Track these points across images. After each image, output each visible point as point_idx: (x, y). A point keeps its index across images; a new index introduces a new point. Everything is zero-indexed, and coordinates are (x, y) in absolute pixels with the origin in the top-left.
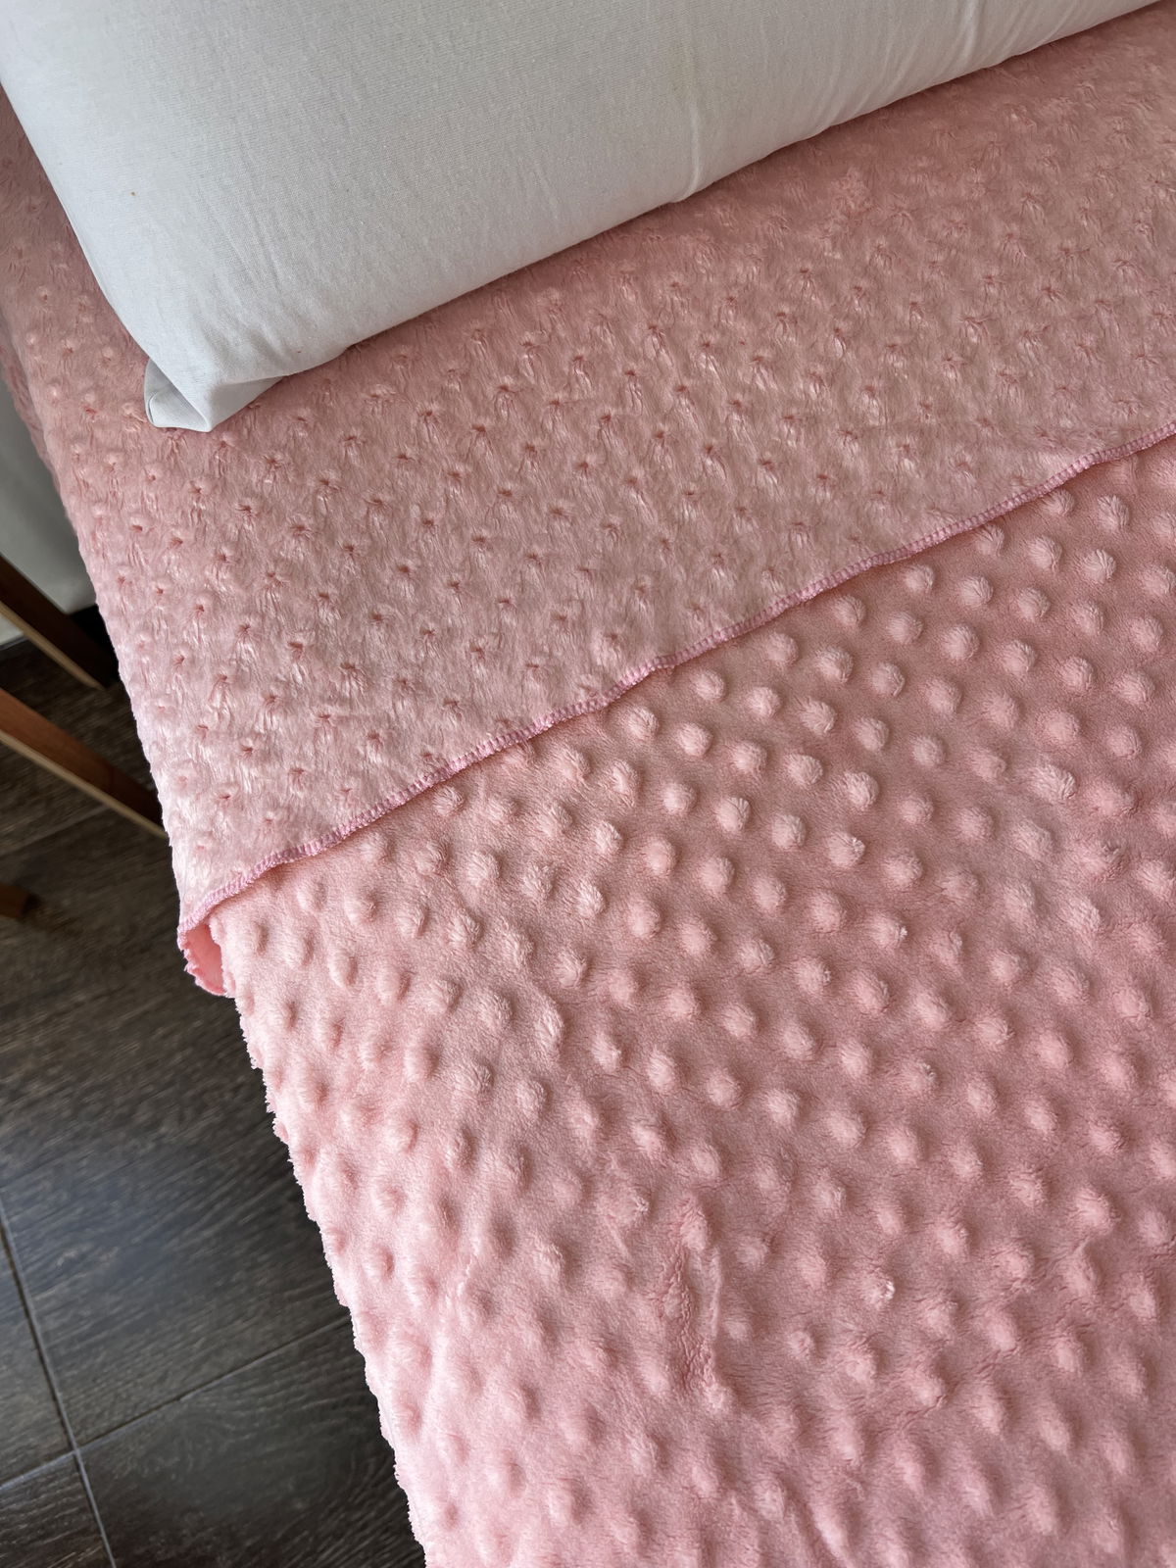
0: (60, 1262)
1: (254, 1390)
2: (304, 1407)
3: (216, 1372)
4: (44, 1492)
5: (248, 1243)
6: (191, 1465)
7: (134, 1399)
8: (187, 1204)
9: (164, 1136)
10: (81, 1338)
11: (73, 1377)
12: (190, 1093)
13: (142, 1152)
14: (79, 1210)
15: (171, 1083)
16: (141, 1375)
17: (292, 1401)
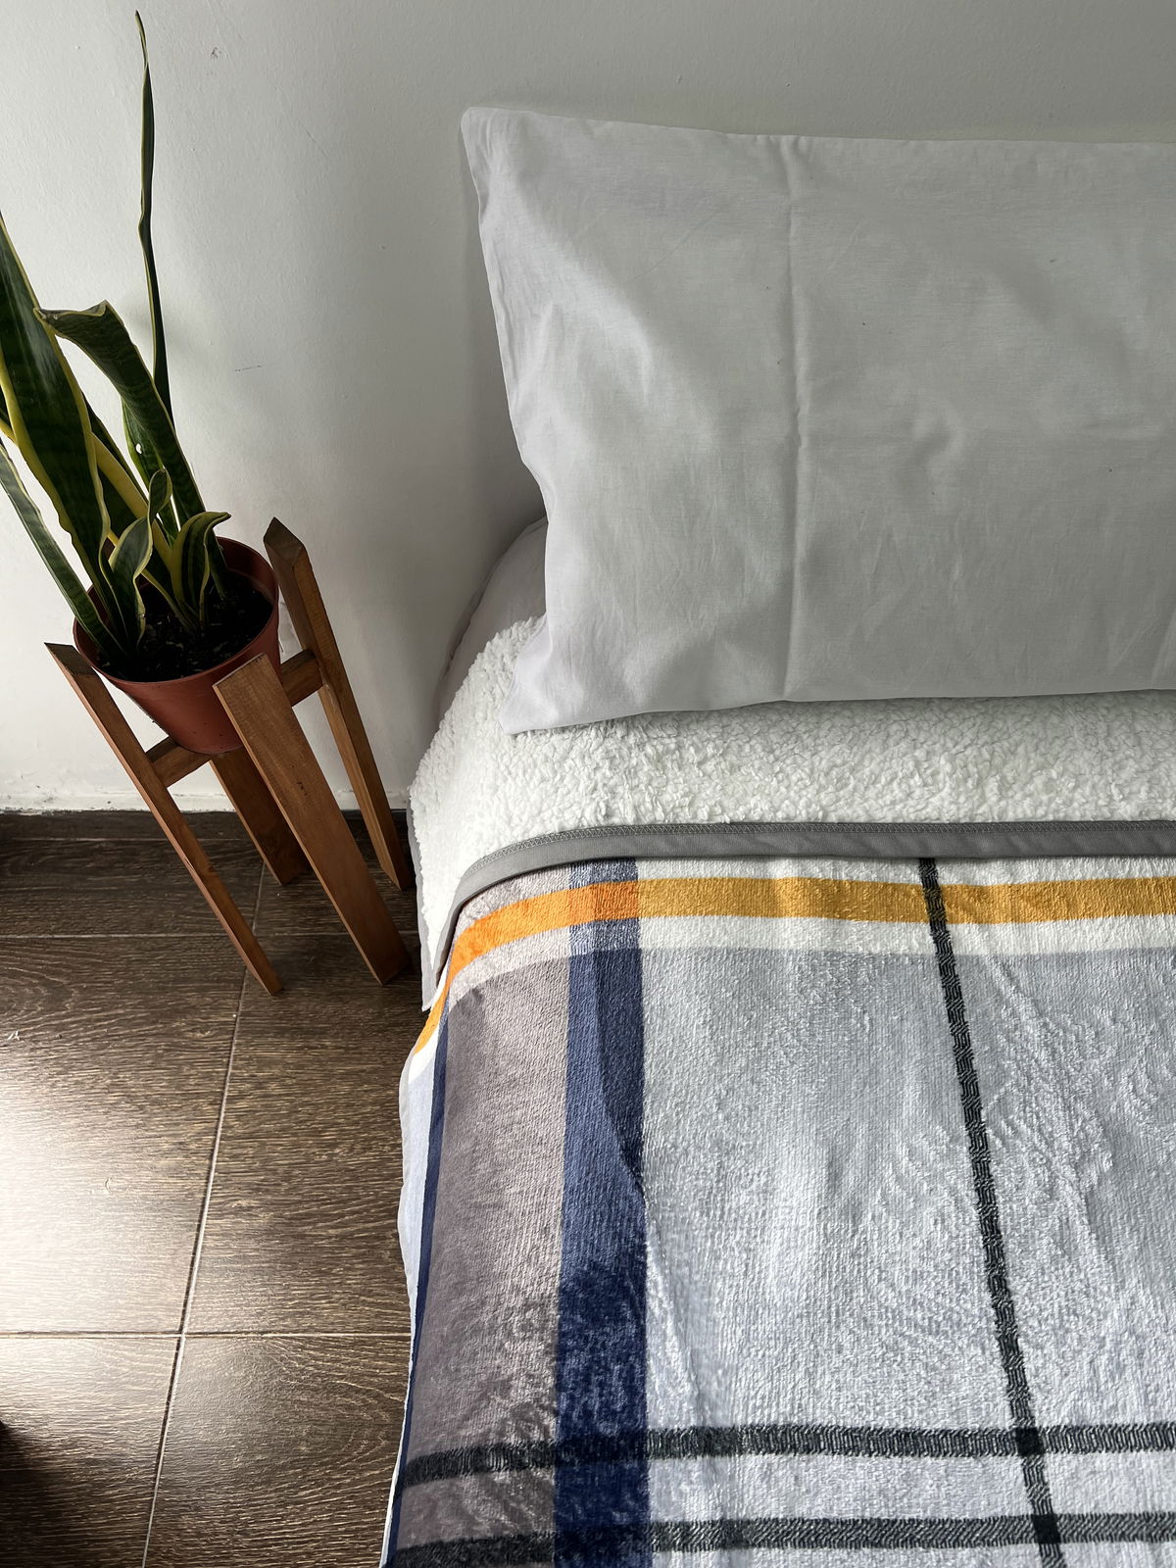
0: (235, 1204)
1: (311, 1352)
2: (339, 1382)
3: (294, 1327)
5: (354, 1251)
8: (329, 1207)
9: (336, 1155)
11: (206, 1284)
12: (364, 1135)
14: (262, 1178)
16: (248, 1305)
17: (332, 1373)
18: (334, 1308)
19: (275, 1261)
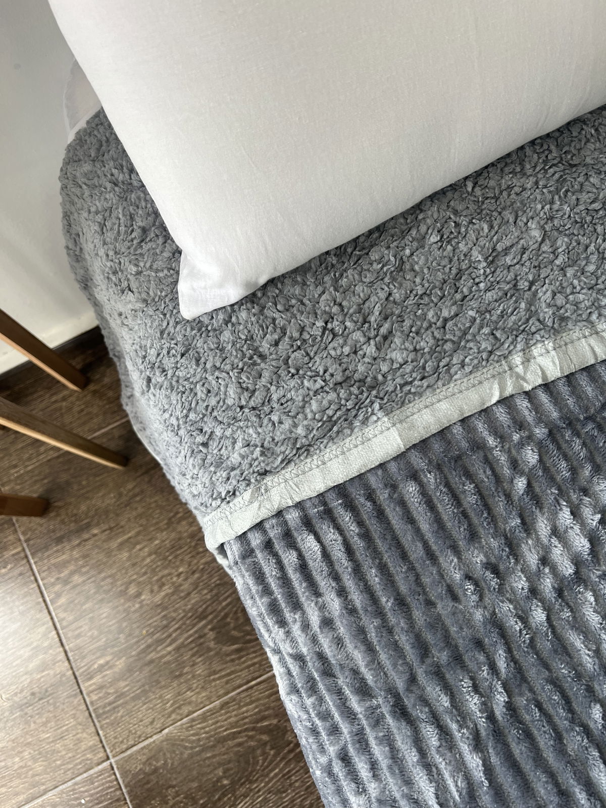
0: (96, 666)
1: (199, 726)
2: (225, 733)
3: (179, 717)
4: (97, 781)
5: (190, 653)
6: (170, 765)
7: (139, 733)
8: (158, 635)
9: (143, 601)
10: (110, 704)
11: (106, 723)
12: (155, 578)
13: (133, 609)
14: (104, 639)
15: (145, 573)
16: (141, 721)
17: (217, 731)
18: (198, 693)
19: (143, 686)
